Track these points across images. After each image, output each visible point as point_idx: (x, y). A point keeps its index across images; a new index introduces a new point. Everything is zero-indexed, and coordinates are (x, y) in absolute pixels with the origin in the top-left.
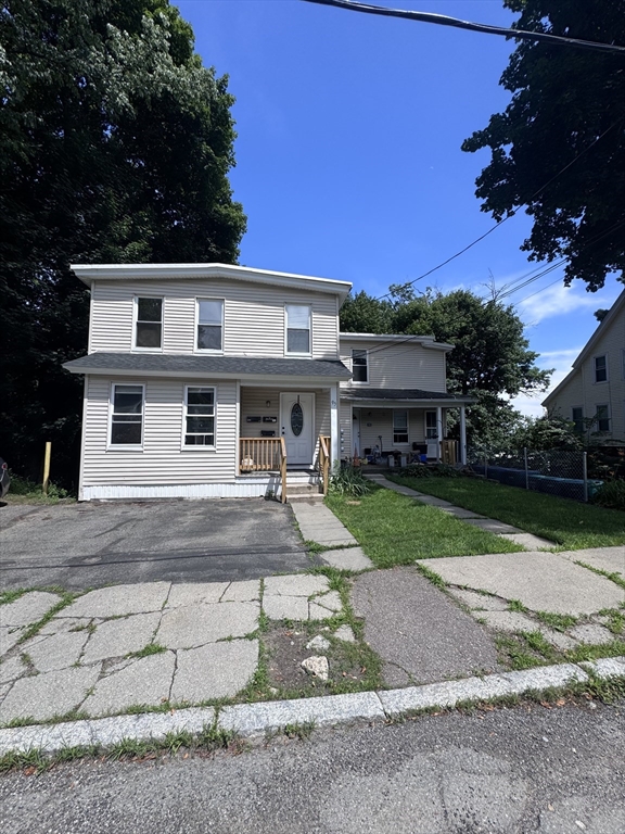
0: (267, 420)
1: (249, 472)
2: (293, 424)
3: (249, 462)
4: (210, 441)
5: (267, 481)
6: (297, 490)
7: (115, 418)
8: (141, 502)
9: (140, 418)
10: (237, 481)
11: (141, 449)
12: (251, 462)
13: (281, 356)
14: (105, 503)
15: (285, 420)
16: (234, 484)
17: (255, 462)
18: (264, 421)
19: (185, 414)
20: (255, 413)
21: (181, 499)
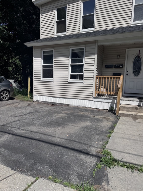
0: (117, 66)
1: (103, 95)
2: (134, 68)
3: (103, 90)
4: (81, 77)
5: (110, 101)
6: (128, 109)
7: (44, 66)
8: (53, 104)
9: (52, 66)
10: (94, 100)
11: (52, 80)
12: (105, 90)
13: (129, 25)
14: (41, 103)
15: (129, 67)
16: (92, 101)
17: (107, 90)
18: (115, 67)
19: (70, 63)
20: (110, 62)
21: (68, 105)
